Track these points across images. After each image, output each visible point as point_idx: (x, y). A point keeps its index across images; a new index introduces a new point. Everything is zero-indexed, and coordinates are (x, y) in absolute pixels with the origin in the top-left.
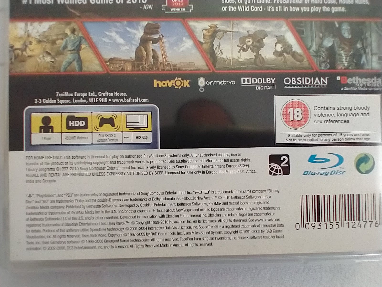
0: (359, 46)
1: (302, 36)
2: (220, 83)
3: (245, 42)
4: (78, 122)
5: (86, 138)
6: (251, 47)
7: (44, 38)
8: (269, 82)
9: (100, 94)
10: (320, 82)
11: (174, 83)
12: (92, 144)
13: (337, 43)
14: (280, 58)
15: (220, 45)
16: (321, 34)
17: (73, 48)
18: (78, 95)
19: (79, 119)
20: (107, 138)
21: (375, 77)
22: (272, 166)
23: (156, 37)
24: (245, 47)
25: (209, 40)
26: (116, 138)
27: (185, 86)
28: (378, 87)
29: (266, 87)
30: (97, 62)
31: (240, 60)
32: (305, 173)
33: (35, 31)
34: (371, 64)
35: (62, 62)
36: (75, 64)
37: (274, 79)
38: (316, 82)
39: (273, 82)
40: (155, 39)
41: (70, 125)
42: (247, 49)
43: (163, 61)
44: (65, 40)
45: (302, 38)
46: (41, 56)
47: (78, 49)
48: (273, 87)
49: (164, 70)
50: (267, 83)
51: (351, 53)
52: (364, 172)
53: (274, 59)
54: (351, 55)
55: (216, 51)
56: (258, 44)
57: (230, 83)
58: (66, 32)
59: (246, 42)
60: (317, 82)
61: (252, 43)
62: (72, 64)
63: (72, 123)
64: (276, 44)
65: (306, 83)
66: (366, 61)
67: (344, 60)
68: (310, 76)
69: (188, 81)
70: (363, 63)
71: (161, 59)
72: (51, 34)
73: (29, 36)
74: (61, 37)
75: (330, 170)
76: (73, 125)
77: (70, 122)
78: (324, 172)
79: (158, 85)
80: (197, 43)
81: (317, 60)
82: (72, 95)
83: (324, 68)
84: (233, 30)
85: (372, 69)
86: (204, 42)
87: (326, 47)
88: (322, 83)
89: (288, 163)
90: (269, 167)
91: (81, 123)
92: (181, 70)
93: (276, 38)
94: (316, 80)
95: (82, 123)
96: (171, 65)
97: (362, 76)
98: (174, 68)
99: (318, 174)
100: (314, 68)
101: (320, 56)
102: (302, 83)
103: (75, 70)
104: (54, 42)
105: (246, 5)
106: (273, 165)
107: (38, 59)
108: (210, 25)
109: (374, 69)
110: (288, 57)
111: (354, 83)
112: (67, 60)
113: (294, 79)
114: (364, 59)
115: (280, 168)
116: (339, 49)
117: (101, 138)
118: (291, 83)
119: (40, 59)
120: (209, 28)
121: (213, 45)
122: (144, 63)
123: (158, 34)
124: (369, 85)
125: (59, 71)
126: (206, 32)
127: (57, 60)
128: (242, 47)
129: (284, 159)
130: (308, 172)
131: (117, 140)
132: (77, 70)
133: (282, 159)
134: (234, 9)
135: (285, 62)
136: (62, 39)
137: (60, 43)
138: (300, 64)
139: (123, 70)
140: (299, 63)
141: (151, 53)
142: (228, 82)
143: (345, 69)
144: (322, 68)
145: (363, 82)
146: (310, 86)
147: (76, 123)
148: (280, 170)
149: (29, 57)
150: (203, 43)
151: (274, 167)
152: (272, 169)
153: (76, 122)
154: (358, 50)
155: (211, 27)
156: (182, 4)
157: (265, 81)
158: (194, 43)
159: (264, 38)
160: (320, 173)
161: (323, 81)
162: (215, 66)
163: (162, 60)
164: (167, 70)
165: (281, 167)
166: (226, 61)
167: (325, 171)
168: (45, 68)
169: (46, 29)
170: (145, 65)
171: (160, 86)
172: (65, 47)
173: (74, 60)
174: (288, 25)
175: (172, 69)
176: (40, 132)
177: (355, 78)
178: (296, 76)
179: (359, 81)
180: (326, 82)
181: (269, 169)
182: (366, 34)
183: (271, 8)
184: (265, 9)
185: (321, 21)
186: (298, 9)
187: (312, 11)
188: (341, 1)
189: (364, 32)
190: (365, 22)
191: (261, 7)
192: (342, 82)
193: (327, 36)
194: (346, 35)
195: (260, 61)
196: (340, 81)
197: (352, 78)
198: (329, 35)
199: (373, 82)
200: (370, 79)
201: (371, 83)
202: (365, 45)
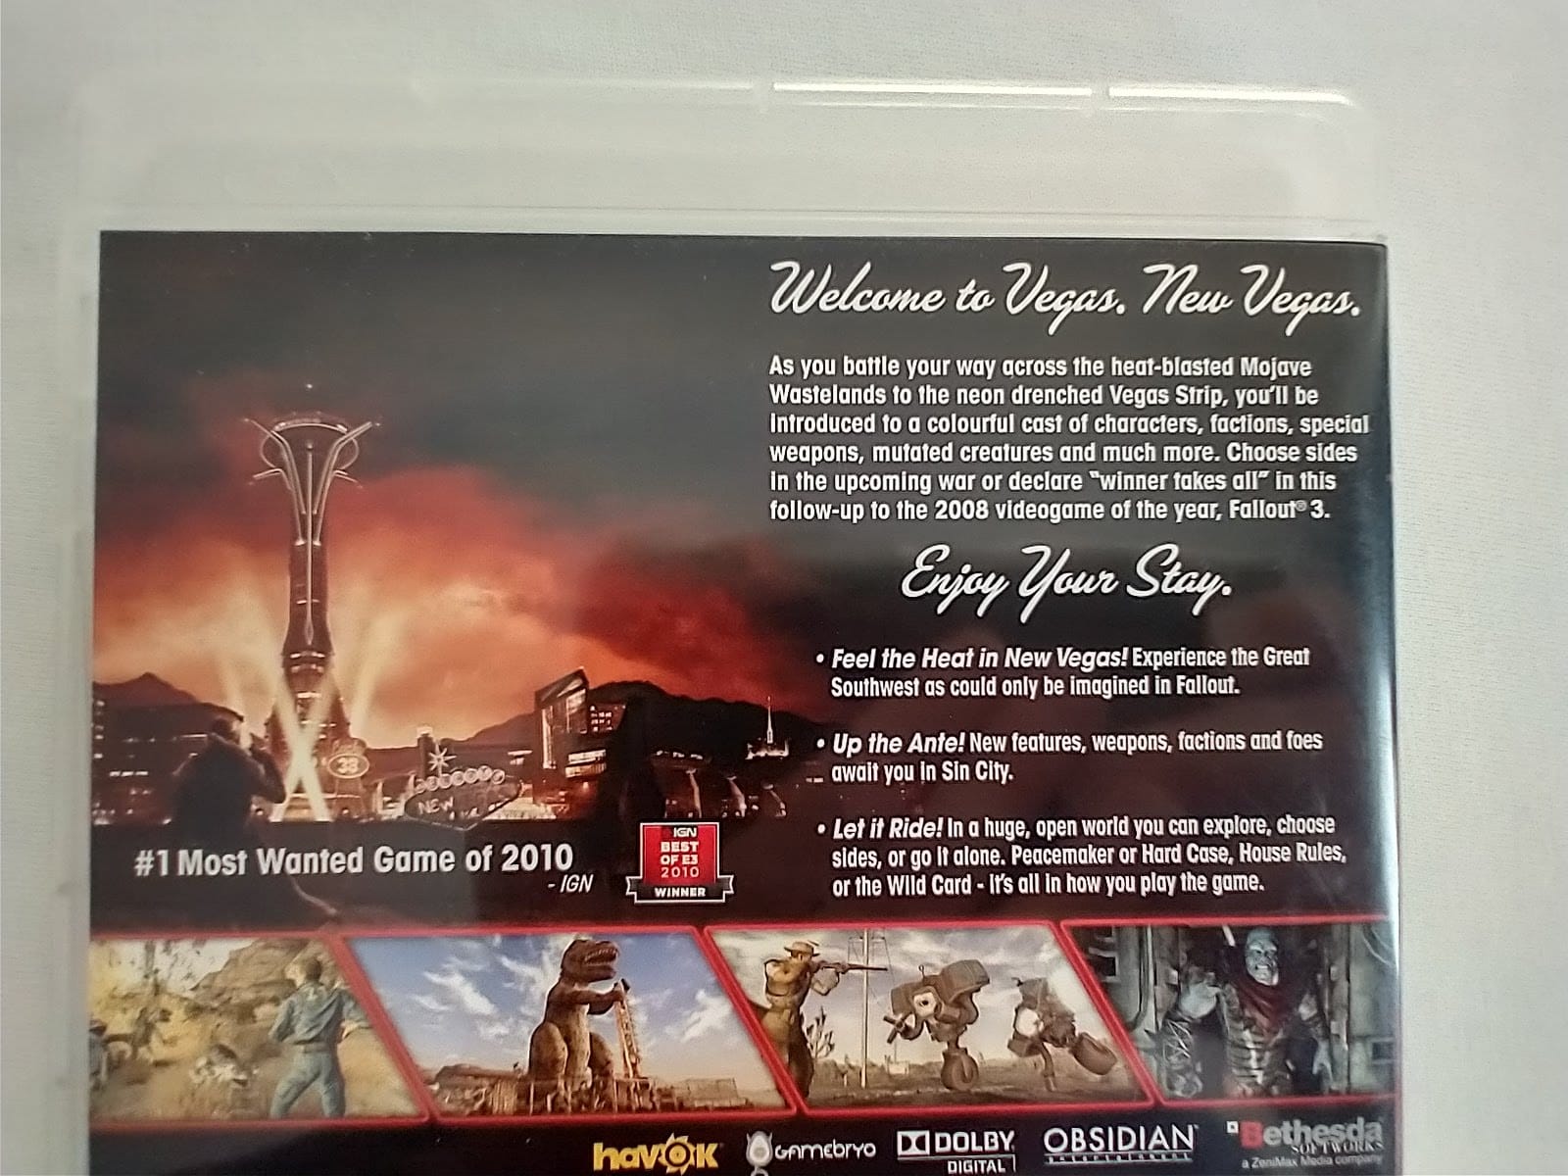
0: (1306, 1011)
1: (1109, 979)
2: (825, 1152)
3: (909, 1003)
6: (933, 1022)
7: (213, 999)
8: (992, 1144)
10: (1170, 1144)
13: (1228, 1002)
14: (1030, 1060)
15: (824, 1017)
16: (1175, 973)
17: (313, 1034)
21: (1361, 1120)
23: (604, 989)
24: (911, 1022)
25: (788, 1000)
27: (700, 1164)
28: (1369, 1153)
29: (982, 1163)
30: (396, 1082)
31: (894, 1070)
33: (180, 972)
34: (1345, 1073)
35: (275, 1084)
36: (320, 1088)
37: (1012, 1134)
38: (1154, 1141)
39: (1007, 1147)
40: (598, 995)
42: (918, 1031)
43: (627, 1075)
44: (285, 1004)
45: (1106, 987)
46: (202, 1062)
47: (329, 1037)
48: (1006, 1163)
49: (629, 1109)
50: (987, 1148)
51: (1279, 1036)
53: (1009, 1066)
54: (1276, 1046)
55: (811, 1039)
56: (956, 1013)
57: (858, 1150)
58: (290, 975)
59: (916, 1006)
60: (1158, 1142)
61: (936, 1008)
62: (308, 1089)
64: (1017, 1011)
65: (1121, 1147)
66: (1328, 1066)
67: (1253, 1064)
68: (1134, 1119)
69: (713, 1147)
70: (1320, 1072)
71: (618, 1070)
72: (238, 984)
73: (158, 989)
74: (269, 993)
79: (607, 1161)
80: (744, 1009)
81: (1159, 1062)
83: (1183, 1092)
84: (871, 965)
85: (1349, 1092)
86: (769, 1006)
87: (1190, 1017)
88: (1175, 1145)
92: (688, 1110)
93: (1017, 991)
94: (1155, 1136)
96: (654, 1092)
97: (1311, 1118)
98: (665, 1100)
100: (1149, 1095)
101: (1169, 1051)
102: (1106, 1149)
103: (321, 1110)
104: (246, 1013)
105: (915, 873)
107: (191, 1073)
108: (789, 946)
109: (1357, 1093)
110: (1061, 1055)
111: (1288, 1141)
112: (293, 1075)
113: (1078, 1135)
114: (1321, 1059)
116: (1235, 1025)
118: (1069, 1149)
119: (198, 1072)
120: (789, 954)
121: (800, 1019)
122: (561, 1084)
123: (608, 978)
124: (1337, 1149)
125: (265, 1116)
126: (777, 969)
127: (256, 1076)
128: (899, 1025)
132: (327, 1110)
134: (874, 888)
135: (1049, 1074)
137: (269, 1015)
138: (1102, 1081)
139: (485, 1110)
140: (1098, 1077)
141: (587, 1047)
142: (851, 1149)
143: (1255, 1095)
144: (1179, 1093)
145: (1317, 1140)
146: (1135, 1157)
149: (161, 1064)
150: (766, 1011)
154: (1303, 1026)
155: (794, 953)
156: (694, 872)
157: (980, 1142)
158: (735, 1009)
159: (978, 990)
161: (1178, 1138)
162: (805, 1093)
163: (623, 1073)
164: (641, 1110)
166: (843, 1076)
168: (214, 1105)
169: (218, 967)
170: (563, 1093)
171: (614, 1166)
172: (286, 1030)
173: (316, 1076)
174: (1060, 941)
175: (658, 1106)
177: (1292, 1125)
178: (1086, 1121)
179: (1303, 1135)
180: (1190, 1144)
182: (1333, 969)
183: (1002, 883)
184: (981, 886)
185: (1176, 928)
186: (1094, 884)
187: (1144, 890)
188: (1247, 852)
189: (1327, 961)
190: (1329, 925)
191: (968, 879)
192: (1246, 1142)
193: (1195, 978)
194: (1263, 974)
195: (964, 1073)
196: (1238, 1137)
197: (1279, 1125)
198: (1202, 976)
199: (1351, 1137)
200: (1341, 1127)
201: (1347, 1141)
202: (1327, 1006)
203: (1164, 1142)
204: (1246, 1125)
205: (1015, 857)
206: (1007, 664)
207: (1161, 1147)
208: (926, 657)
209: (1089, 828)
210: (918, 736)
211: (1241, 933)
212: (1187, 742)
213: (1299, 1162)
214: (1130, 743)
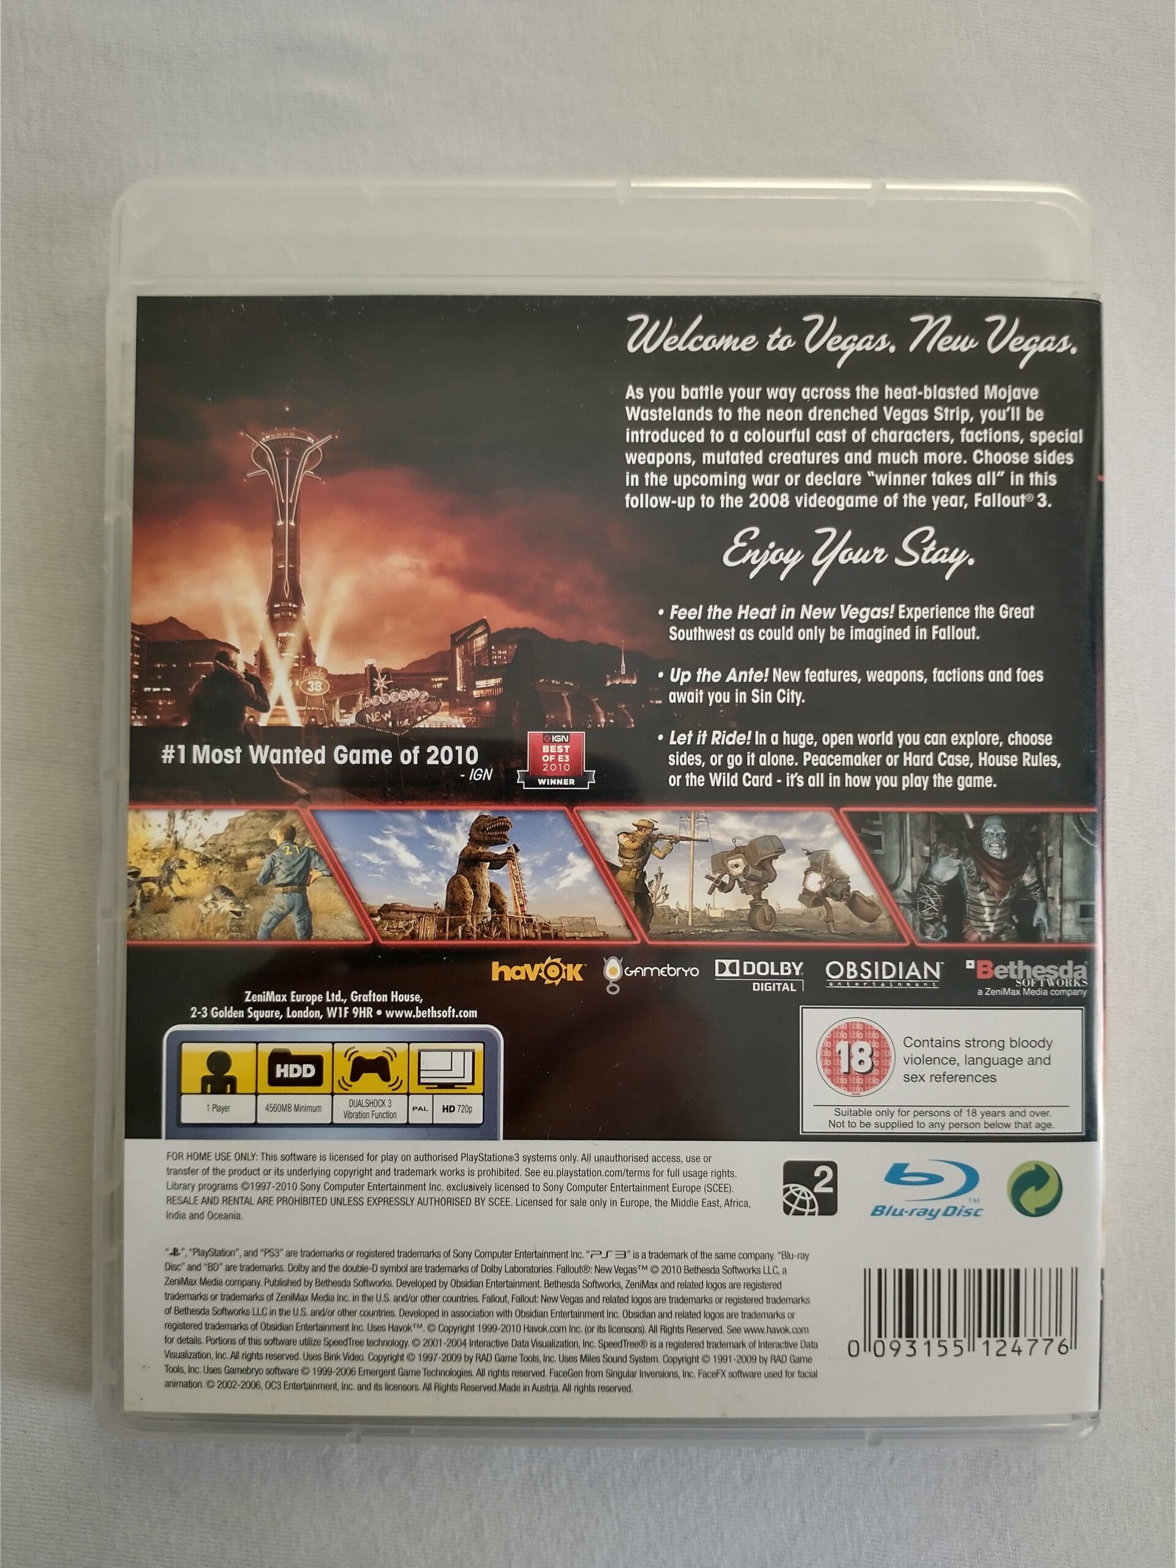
0: (1028, 879)
1: (877, 852)
2: (661, 972)
3: (724, 865)
4: (297, 1066)
5: (317, 1109)
6: (742, 880)
7: (217, 853)
8: (786, 971)
9: (355, 997)
10: (922, 974)
11: (543, 970)
12: (332, 1125)
13: (968, 871)
14: (815, 910)
15: (661, 874)
16: (927, 848)
17: (289, 879)
18: (300, 998)
19: (301, 1060)
20: (369, 1110)
21: (1070, 963)
22: (792, 1191)
23: (500, 851)
24: (726, 879)
25: (635, 861)
26: (391, 1110)
27: (570, 979)
28: (1077, 988)
29: (779, 984)
30: (349, 915)
31: (713, 914)
32: (876, 1209)
33: (193, 833)
34: (1058, 926)
35: (261, 915)
36: (293, 918)
37: (801, 964)
38: (910, 973)
39: (797, 973)
40: (496, 855)
41: (278, 1075)
42: (730, 886)
43: (517, 914)
44: (268, 857)
45: (875, 858)
46: (209, 898)
47: (300, 882)
48: (797, 985)
49: (518, 937)
50: (782, 973)
51: (1007, 897)
52: (1033, 1212)
53: (800, 913)
54: (1005, 904)
55: (652, 889)
56: (759, 874)
57: (686, 972)
58: (272, 837)
59: (729, 867)
60: (913, 974)
61: (745, 870)
62: (284, 920)
63: (283, 1070)
64: (806, 873)
65: (884, 977)
66: (1045, 921)
67: (986, 917)
68: (895, 956)
69: (579, 966)
70: (1038, 925)
71: (510, 909)
72: (235, 842)
73: (177, 845)
74: (257, 849)
75: (943, 1205)
76: (286, 1076)
77: (279, 1066)
78: (927, 1210)
79: (502, 974)
80: (604, 870)
81: (915, 915)
82: (284, 999)
83: (932, 937)
84: (696, 837)
85: (1061, 940)
86: (621, 865)
87: (938, 881)
88: (926, 977)
89: (833, 1183)
90: (784, 1193)
91: (305, 1071)
92: (562, 939)
93: (806, 858)
94: (911, 969)
95: (307, 1071)
96: (537, 925)
97: (1033, 959)
98: (544, 932)
99: (910, 1215)
100: (906, 938)
101: (922, 907)
102: (873, 977)
103: (295, 934)
104: (240, 863)
105: (729, 770)
106: (794, 1188)
107: (201, 906)
108: (636, 823)
109: (1067, 941)
110: (839, 907)
111: (1013, 976)
112: (274, 909)
113: (851, 966)
114: (1040, 914)
115: (812, 1196)
116: (974, 888)
117: (354, 1110)
118: (844, 977)
119: (206, 905)
120: (636, 829)
121: (644, 875)
122: (469, 918)
123: (505, 843)
124: (1051, 984)
125: (253, 938)
126: (627, 839)
127: (248, 909)
128: (717, 881)
129: (824, 1174)
130: (884, 1207)
131: (394, 1115)
132: (299, 935)
133: (817, 1174)
134: (700, 781)
135: (829, 920)
136: (262, 855)
137: (257, 865)
138: (871, 927)
139: (414, 936)
140: (867, 924)
141: (487, 892)
142: (681, 970)
143: (988, 941)
144: (929, 937)
145: (1036, 976)
146: (895, 984)
147: (292, 1071)
148: (812, 1201)
149: (178, 899)
150: (618, 869)
151: (796, 1194)
152: (792, 1199)
153: (293, 1066)
154: (1023, 890)
155: (640, 828)
156: (567, 767)
157: (777, 969)
158: (596, 868)
159: (776, 857)
160: (916, 1212)
161: (928, 970)
162: (647, 929)
163: (514, 911)
164: (527, 938)
165: (814, 1193)
166: (675, 917)
167: (929, 1206)
168: (217, 930)
169: (221, 830)
170: (470, 925)
171: (507, 978)
172: (269, 876)
173: (291, 910)
174: (839, 823)
175: (539, 935)
176: (204, 1092)
177: (1016, 964)
178: (858, 956)
179: (1025, 972)
180: (937, 975)
181: (783, 1199)
182: (1050, 848)
183: (795, 779)
184: (779, 781)
185: (928, 813)
186: (866, 782)
187: (904, 786)
188: (984, 759)
189: (1044, 842)
190: (1047, 814)
191: (770, 776)
192: (980, 976)
193: (942, 852)
194: (995, 850)
195: (765, 917)
196: (974, 971)
197: (1007, 964)
198: (948, 851)
199: (1063, 976)
200: (1055, 967)
201: (1059, 977)
202: (1044, 876)
203: (917, 973)
204: (981, 963)
205: (806, 760)
206: (802, 617)
207: (914, 977)
208: (741, 612)
209: (863, 739)
210: (733, 670)
211: (979, 819)
212: (940, 676)
213: (1022, 992)
214: (895, 677)
